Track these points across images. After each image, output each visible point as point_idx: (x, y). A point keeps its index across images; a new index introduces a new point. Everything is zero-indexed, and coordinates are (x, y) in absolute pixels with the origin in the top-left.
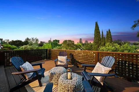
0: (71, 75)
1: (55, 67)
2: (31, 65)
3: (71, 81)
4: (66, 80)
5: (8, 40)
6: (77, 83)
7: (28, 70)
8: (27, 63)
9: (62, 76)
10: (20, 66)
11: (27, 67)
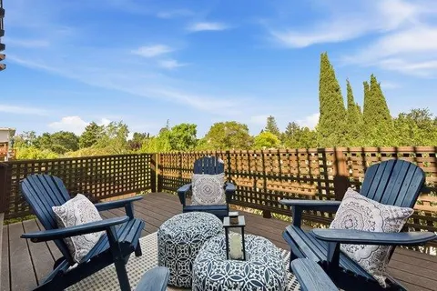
0: (244, 241)
1: (181, 215)
2: (93, 206)
3: (242, 264)
4: (224, 264)
5: (32, 134)
6: (272, 275)
7: (79, 223)
8: (81, 198)
9: (208, 248)
10: (54, 208)
11: (78, 214)
